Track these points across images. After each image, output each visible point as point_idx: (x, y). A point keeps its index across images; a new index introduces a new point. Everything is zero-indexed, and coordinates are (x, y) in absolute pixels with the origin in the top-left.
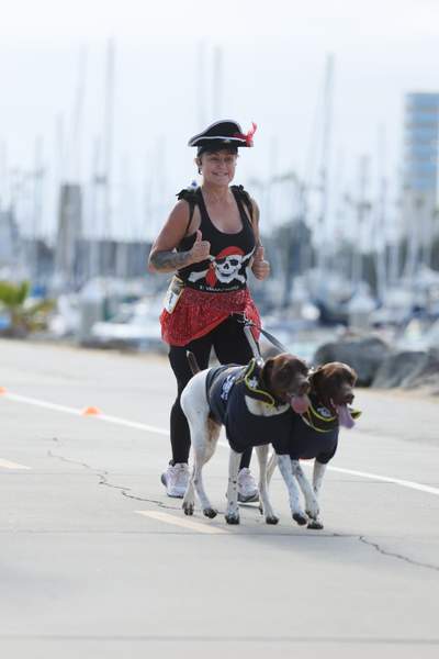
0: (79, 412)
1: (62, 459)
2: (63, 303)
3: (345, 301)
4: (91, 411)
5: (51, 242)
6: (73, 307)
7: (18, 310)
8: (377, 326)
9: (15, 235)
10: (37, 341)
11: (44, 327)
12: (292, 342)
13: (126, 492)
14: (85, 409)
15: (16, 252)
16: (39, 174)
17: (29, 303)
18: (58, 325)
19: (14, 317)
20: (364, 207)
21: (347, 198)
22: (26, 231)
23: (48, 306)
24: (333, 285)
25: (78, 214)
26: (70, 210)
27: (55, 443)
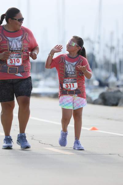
3: (107, 79)
8: (118, 86)
12: (91, 92)
20: (112, 48)
21: (107, 46)
24: (103, 74)
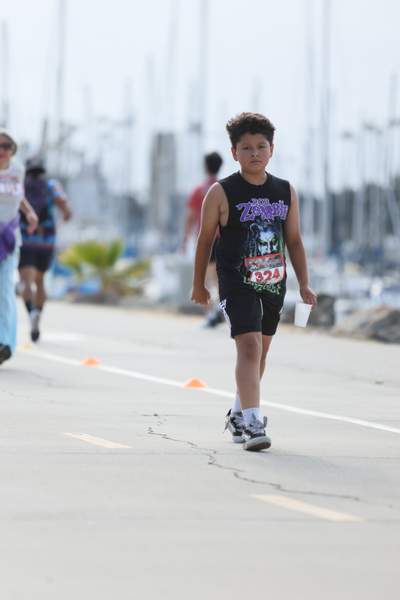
0: (182, 385)
1: (165, 436)
2: (158, 265)
4: (195, 383)
5: (143, 197)
6: (169, 269)
7: (110, 273)
9: (103, 191)
10: (129, 307)
11: (139, 292)
13: (239, 474)
14: (189, 381)
15: (103, 208)
16: (129, 122)
17: (122, 265)
18: (153, 289)
19: (106, 281)
23: (142, 268)
25: (172, 167)
26: (163, 161)
27: (156, 419)
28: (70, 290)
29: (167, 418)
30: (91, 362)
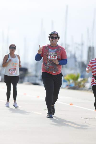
1: (89, 124)
2: (89, 79)
5: (86, 63)
7: (77, 82)
9: (76, 61)
10: (82, 90)
11: (84, 86)
15: (76, 65)
16: (82, 44)
17: (79, 80)
19: (76, 84)
22: (79, 60)
26: (91, 54)
27: (87, 119)
28: (67, 86)
29: (89, 119)
30: (71, 104)
